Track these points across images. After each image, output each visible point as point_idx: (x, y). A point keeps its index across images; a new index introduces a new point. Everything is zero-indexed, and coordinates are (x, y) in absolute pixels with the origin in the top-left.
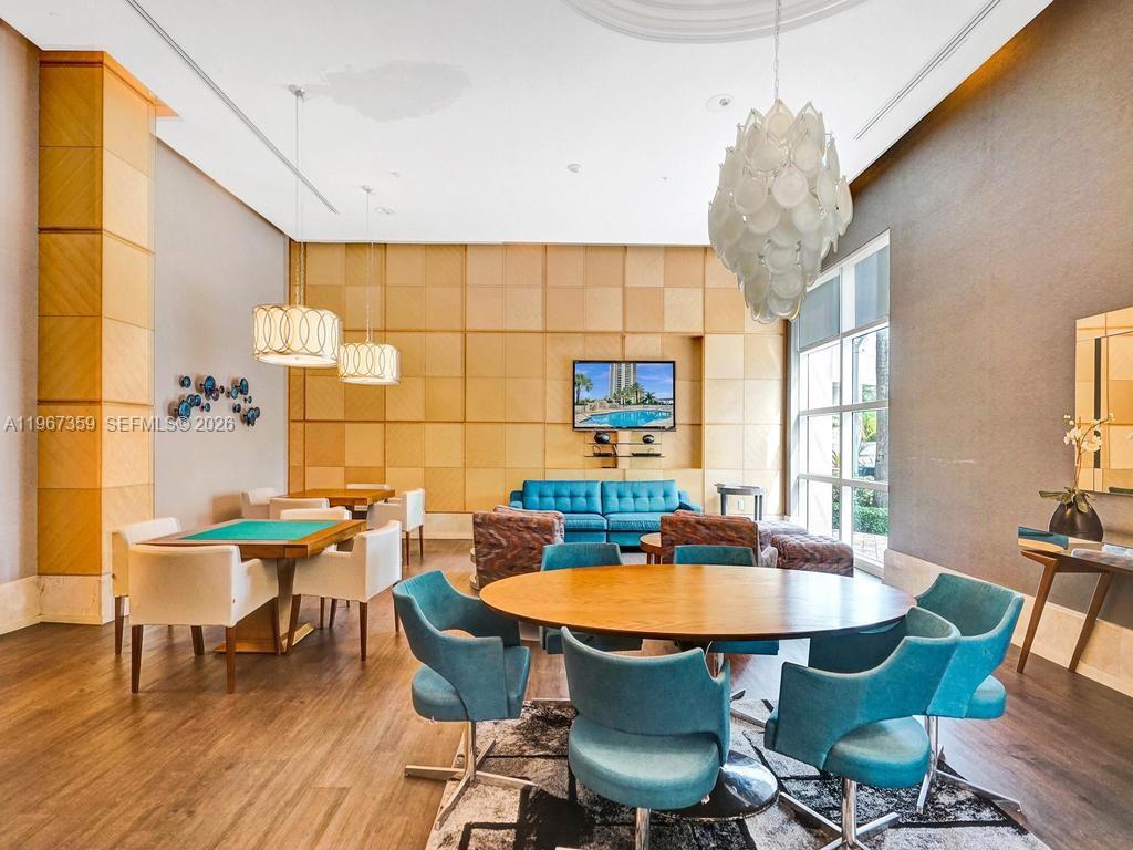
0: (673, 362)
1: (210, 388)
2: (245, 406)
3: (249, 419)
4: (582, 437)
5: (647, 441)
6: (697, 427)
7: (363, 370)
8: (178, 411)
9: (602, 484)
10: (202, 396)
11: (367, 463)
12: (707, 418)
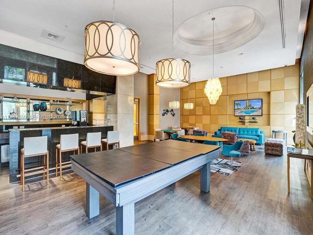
0: (262, 99)
1: (167, 111)
2: (173, 113)
3: (173, 115)
4: (237, 118)
5: (253, 119)
6: (269, 115)
7: (187, 108)
8: (163, 115)
9: (239, 128)
10: (166, 112)
11: (192, 123)
12: (272, 113)
